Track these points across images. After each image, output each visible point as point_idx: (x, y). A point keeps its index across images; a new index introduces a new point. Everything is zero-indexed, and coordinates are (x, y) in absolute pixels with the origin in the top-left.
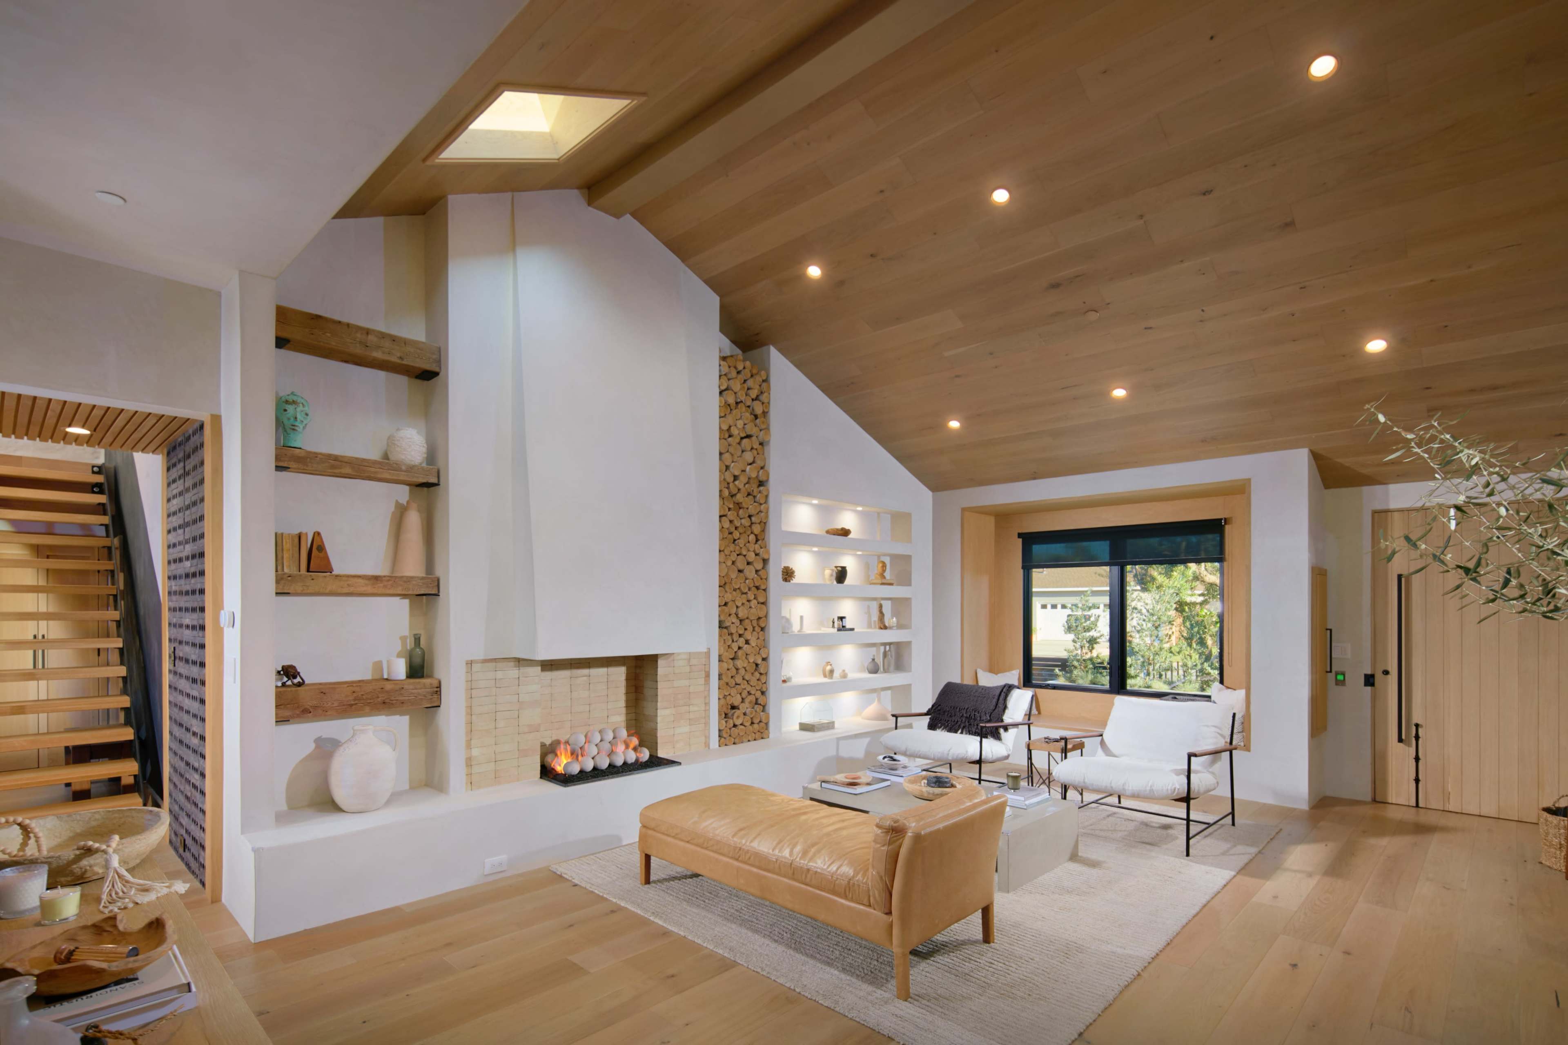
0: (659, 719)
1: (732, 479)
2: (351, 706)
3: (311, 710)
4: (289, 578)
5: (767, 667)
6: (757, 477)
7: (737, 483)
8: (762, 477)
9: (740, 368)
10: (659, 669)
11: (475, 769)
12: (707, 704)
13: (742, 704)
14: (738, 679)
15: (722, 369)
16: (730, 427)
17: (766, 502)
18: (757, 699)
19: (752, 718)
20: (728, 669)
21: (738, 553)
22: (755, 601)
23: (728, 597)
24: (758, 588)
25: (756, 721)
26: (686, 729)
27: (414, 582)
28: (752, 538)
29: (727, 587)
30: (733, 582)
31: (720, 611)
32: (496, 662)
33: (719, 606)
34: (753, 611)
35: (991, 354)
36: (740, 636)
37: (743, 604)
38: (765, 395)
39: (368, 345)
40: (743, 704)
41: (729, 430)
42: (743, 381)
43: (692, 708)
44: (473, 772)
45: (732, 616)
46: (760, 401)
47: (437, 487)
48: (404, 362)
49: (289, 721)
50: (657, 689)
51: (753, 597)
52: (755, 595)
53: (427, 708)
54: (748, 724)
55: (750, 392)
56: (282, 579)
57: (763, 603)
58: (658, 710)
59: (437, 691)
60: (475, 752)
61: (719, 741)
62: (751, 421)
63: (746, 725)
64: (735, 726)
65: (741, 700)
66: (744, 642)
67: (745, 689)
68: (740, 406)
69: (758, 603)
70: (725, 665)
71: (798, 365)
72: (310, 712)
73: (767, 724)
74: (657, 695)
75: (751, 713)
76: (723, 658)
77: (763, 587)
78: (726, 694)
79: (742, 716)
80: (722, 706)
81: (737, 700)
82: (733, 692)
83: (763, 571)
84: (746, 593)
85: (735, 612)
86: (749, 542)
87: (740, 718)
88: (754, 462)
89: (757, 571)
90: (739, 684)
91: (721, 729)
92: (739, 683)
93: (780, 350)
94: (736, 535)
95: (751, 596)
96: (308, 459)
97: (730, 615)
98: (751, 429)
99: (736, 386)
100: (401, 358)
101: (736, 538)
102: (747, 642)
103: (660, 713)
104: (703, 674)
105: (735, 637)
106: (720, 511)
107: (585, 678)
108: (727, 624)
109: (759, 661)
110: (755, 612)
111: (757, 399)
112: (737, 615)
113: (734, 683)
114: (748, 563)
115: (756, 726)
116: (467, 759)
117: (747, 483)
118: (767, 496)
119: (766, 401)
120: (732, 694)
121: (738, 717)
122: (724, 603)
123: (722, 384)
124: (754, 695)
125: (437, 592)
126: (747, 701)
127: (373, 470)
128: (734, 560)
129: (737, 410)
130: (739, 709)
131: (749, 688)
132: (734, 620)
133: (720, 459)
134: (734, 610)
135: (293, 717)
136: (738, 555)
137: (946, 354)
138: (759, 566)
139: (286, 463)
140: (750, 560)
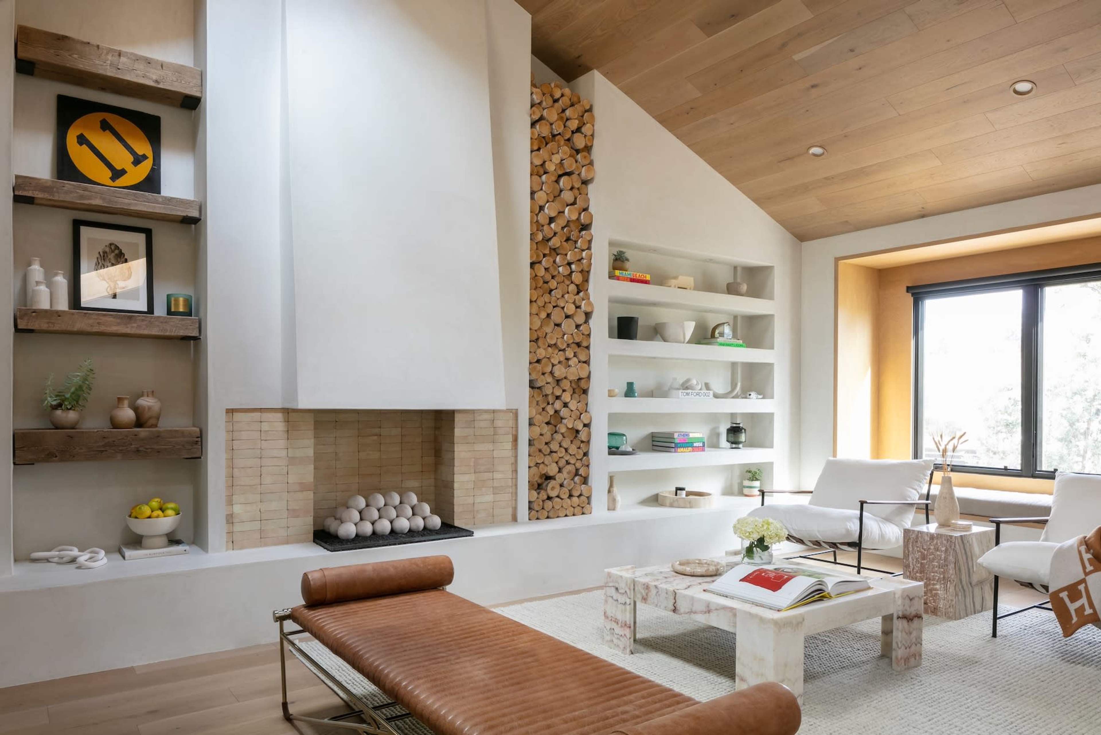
0: (456, 485)
1: (548, 221)
2: (102, 452)
3: (57, 454)
4: (34, 314)
5: (589, 435)
6: (578, 219)
7: (553, 225)
8: (584, 218)
9: (557, 95)
10: (456, 430)
11: (237, 528)
12: (515, 471)
13: (558, 475)
14: (554, 446)
15: (534, 96)
16: (544, 162)
17: (589, 248)
18: (577, 470)
19: (570, 491)
20: (541, 435)
21: (555, 305)
22: (575, 360)
23: (541, 353)
24: (579, 345)
25: (576, 493)
26: (489, 498)
27: (172, 323)
28: (572, 288)
29: (540, 342)
30: (548, 336)
31: (530, 369)
32: (261, 412)
33: (530, 363)
34: (572, 370)
35: (852, 51)
36: (558, 398)
37: (559, 362)
38: (588, 125)
39: (119, 67)
40: (560, 474)
41: (543, 165)
42: (561, 111)
43: (497, 476)
44: (235, 530)
45: (546, 375)
46: (583, 134)
47: (199, 222)
48: (159, 86)
49: (33, 464)
50: (454, 451)
51: (573, 354)
52: (575, 353)
53: (187, 458)
54: (565, 496)
55: (568, 123)
56: (26, 314)
57: (585, 362)
58: (455, 475)
59: (197, 441)
60: (237, 509)
61: (529, 514)
62: (571, 156)
63: (562, 497)
64: (549, 498)
65: (557, 470)
66: (563, 405)
67: (562, 457)
68: (557, 138)
69: (579, 362)
70: (537, 430)
71: (629, 91)
72: (56, 457)
73: (589, 498)
74: (454, 458)
75: (569, 485)
76: (535, 421)
77: (585, 344)
78: (539, 462)
79: (558, 487)
80: (534, 475)
81: (552, 470)
82: (548, 460)
83: (585, 325)
84: (564, 350)
85: (549, 371)
86: (568, 293)
87: (556, 490)
88: (574, 203)
89: (578, 326)
90: (555, 452)
91: (532, 500)
92: (554, 450)
93: (606, 75)
94: (553, 284)
95: (570, 353)
96: (55, 189)
97: (543, 374)
98: (569, 165)
99: (552, 115)
100: (157, 81)
101: (553, 288)
102: (565, 405)
103: (457, 478)
104: (510, 438)
105: (551, 399)
106: (531, 257)
107: (376, 437)
108: (539, 384)
109: (580, 427)
110: (574, 371)
111: (578, 130)
112: (552, 373)
113: (549, 450)
114: (567, 317)
115: (575, 499)
116: (227, 515)
117: (565, 227)
118: (590, 242)
119: (589, 133)
120: (546, 462)
121: (553, 488)
122: (535, 360)
123: (534, 112)
124: (574, 464)
125: (198, 335)
126: (565, 471)
127: (126, 201)
128: (549, 312)
129: (553, 143)
130: (555, 479)
131: (567, 457)
132: (550, 379)
133: (532, 198)
134: (549, 369)
135: (38, 461)
136: (554, 307)
137: (796, 57)
138: (580, 319)
139: (31, 192)
140: (569, 313)
